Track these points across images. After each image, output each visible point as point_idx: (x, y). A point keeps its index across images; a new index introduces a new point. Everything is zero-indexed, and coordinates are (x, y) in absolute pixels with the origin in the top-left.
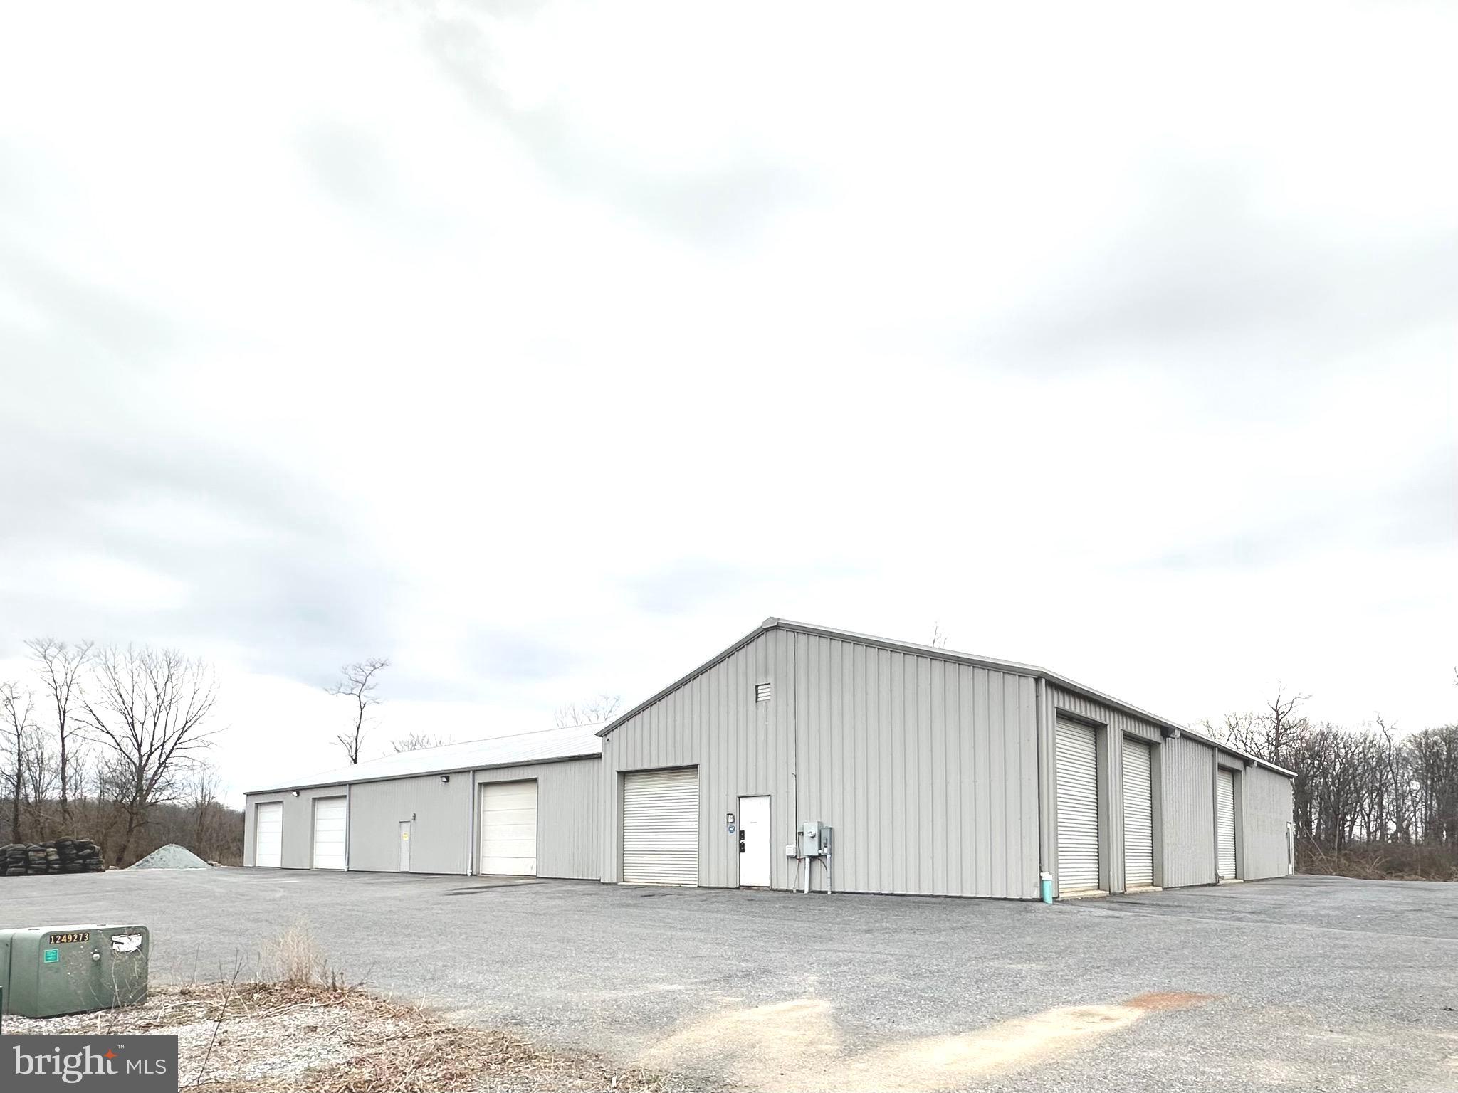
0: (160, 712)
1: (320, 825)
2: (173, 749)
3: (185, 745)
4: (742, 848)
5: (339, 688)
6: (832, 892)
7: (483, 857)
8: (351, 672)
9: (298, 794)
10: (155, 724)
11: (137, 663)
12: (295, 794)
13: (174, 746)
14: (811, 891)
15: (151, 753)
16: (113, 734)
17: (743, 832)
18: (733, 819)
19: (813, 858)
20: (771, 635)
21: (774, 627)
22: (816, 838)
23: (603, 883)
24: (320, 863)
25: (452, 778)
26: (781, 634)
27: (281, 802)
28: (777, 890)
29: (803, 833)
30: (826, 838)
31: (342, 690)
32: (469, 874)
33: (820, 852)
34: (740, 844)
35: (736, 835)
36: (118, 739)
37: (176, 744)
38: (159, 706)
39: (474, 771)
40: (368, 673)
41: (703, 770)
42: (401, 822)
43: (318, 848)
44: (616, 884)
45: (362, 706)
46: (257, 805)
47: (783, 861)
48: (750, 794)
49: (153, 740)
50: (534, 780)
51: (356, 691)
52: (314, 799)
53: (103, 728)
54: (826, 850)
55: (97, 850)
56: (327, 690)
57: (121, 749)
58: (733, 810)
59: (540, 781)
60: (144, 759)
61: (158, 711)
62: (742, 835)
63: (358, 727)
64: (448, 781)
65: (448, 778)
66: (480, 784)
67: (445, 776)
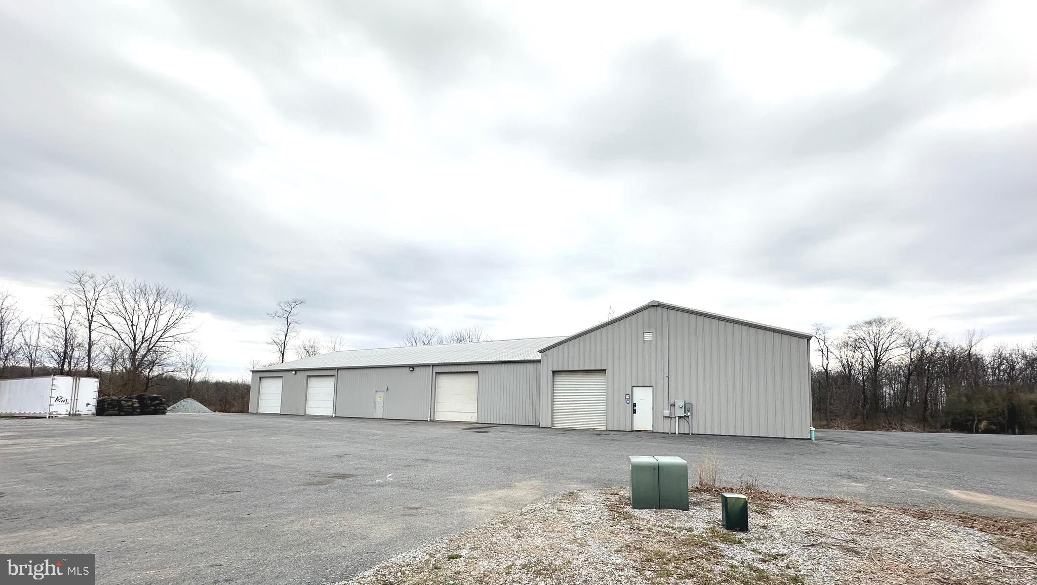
0: (150, 319)
1: (310, 391)
2: (157, 342)
3: (166, 340)
4: (634, 411)
5: (276, 314)
6: (692, 434)
7: (438, 411)
8: (283, 306)
9: (296, 373)
10: (146, 327)
11: (138, 291)
12: (294, 372)
13: (158, 340)
14: (679, 434)
15: (142, 343)
16: (118, 331)
17: (635, 404)
18: (629, 398)
19: (680, 417)
20: (652, 309)
21: (655, 306)
22: (683, 408)
23: (541, 427)
24: (311, 411)
25: (415, 368)
26: (659, 309)
27: (282, 377)
28: (657, 432)
29: (674, 405)
30: (687, 407)
31: (277, 315)
32: (429, 420)
33: (685, 414)
34: (633, 409)
35: (631, 405)
36: (120, 333)
37: (159, 339)
38: (149, 316)
39: (433, 366)
40: (293, 306)
41: (609, 372)
42: (377, 391)
43: (309, 404)
44: (550, 428)
46: (260, 377)
47: (661, 420)
48: (639, 385)
49: (144, 335)
50: (477, 372)
51: (286, 316)
52: (308, 376)
53: (110, 327)
54: (689, 414)
55: (163, 401)
56: (268, 314)
57: (122, 340)
58: (628, 392)
59: (480, 373)
60: (137, 347)
61: (148, 318)
62: (634, 405)
63: (286, 336)
64: (413, 370)
65: (413, 368)
66: (436, 373)
67: (412, 367)
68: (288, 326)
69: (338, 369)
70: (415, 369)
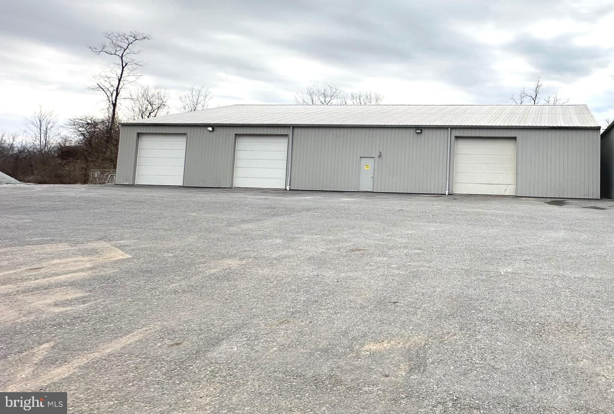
5: (105, 49)
7: (455, 183)
8: (115, 39)
9: (213, 129)
12: (210, 129)
25: (425, 131)
27: (184, 134)
31: (107, 50)
32: (447, 194)
39: (451, 128)
40: (130, 42)
42: (361, 157)
43: (241, 172)
45: (124, 64)
46: (139, 134)
50: (515, 138)
51: (120, 53)
52: (236, 135)
59: (519, 139)
63: (120, 80)
64: (421, 133)
65: (421, 130)
66: (456, 137)
67: (419, 129)
68: (123, 68)
69: (295, 127)
70: (423, 131)
